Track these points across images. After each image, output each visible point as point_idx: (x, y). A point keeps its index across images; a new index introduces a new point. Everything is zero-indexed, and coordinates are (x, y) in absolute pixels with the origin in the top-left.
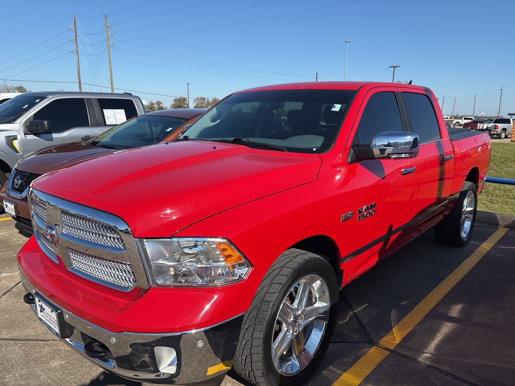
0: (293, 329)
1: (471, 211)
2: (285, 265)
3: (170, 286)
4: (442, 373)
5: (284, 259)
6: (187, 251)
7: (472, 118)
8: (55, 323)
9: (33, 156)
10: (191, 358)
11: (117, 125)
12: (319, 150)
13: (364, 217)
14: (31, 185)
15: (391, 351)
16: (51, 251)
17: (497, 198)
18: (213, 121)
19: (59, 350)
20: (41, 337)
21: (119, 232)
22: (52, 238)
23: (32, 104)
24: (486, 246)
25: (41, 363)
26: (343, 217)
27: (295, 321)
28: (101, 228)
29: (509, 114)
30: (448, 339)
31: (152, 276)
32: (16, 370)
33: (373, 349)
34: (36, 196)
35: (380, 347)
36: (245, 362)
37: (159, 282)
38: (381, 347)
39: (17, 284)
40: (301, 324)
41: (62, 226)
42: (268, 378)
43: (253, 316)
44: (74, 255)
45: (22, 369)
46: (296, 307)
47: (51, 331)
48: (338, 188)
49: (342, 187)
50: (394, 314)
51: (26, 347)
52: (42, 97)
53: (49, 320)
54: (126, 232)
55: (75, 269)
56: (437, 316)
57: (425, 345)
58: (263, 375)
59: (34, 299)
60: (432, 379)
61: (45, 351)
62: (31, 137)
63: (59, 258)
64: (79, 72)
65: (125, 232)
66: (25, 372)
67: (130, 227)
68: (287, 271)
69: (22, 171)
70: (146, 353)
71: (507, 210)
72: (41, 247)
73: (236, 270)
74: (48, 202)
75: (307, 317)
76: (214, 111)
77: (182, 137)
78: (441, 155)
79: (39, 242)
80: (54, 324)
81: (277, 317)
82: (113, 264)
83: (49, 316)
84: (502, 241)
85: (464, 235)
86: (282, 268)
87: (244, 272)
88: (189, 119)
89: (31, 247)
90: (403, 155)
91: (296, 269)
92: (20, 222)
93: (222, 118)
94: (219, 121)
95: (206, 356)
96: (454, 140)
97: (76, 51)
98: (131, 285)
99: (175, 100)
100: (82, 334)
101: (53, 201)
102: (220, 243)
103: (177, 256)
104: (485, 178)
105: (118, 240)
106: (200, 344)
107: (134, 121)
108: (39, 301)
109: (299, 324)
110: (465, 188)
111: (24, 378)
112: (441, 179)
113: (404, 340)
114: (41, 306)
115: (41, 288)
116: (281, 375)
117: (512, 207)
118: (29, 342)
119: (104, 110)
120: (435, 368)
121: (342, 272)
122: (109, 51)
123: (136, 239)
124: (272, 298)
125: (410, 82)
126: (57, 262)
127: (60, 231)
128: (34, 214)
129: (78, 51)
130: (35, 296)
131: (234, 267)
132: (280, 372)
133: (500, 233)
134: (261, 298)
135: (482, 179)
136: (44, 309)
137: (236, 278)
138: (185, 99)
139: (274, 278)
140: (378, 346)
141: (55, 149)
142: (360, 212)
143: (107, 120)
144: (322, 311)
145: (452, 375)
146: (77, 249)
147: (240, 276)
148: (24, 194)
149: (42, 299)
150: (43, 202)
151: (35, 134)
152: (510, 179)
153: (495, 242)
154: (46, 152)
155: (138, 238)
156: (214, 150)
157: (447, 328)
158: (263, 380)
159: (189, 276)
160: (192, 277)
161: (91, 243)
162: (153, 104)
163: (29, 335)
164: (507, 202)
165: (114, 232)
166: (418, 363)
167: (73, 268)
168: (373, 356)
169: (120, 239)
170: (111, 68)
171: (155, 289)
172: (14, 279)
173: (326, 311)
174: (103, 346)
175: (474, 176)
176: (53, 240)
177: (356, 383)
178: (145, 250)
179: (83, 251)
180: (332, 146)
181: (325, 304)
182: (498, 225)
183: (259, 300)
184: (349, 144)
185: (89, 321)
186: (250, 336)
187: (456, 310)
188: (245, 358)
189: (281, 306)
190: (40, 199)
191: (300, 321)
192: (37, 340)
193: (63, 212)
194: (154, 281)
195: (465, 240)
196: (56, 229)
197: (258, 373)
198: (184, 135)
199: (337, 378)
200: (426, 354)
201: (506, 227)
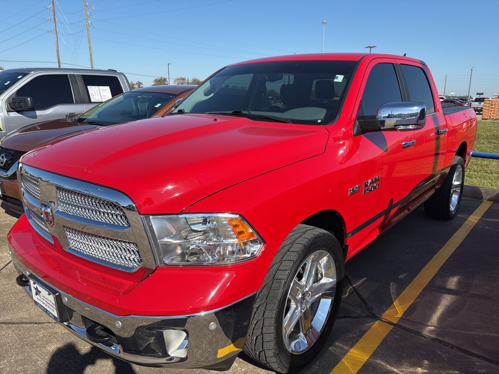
0: (301, 306)
1: (459, 185)
2: (294, 241)
3: (179, 265)
4: (448, 346)
5: (293, 235)
6: (194, 228)
7: (444, 97)
8: (53, 307)
9: (17, 134)
10: (200, 340)
11: (102, 102)
12: (325, 121)
13: (369, 190)
14: (20, 161)
15: (394, 324)
16: (44, 230)
17: (476, 173)
18: (206, 94)
19: (55, 333)
20: (35, 320)
21: (123, 209)
22: (47, 216)
23: (14, 81)
24: (473, 219)
25: (37, 347)
26: (350, 191)
27: (303, 298)
28: (102, 205)
29: (478, 94)
30: (449, 312)
31: (159, 255)
32: (10, 355)
33: (377, 324)
34: (26, 172)
35: (383, 321)
36: (256, 343)
37: (167, 262)
38: (385, 322)
39: (7, 265)
40: (308, 301)
41: (58, 203)
42: (279, 358)
43: (264, 295)
44: (71, 234)
45: (17, 354)
46: (305, 283)
47: (49, 314)
48: (341, 163)
49: (345, 162)
50: (393, 287)
51: (20, 331)
52: (24, 73)
53: (46, 303)
54: (130, 208)
55: (72, 249)
56: (435, 288)
57: (428, 318)
58: (275, 355)
59: (28, 281)
60: (439, 353)
61: (41, 334)
62: (14, 114)
63: (54, 238)
64: (58, 52)
65: (128, 209)
66: (20, 357)
67: (134, 203)
68: (298, 247)
69: (6, 149)
70: (152, 336)
71: (486, 184)
72: (33, 226)
73: (248, 247)
74: (40, 178)
75: (315, 293)
76: (208, 84)
77: (176, 111)
78: (436, 128)
79: (30, 221)
80: (51, 308)
81: (288, 296)
82: (115, 243)
83: (46, 299)
84: (488, 214)
85: (452, 208)
86: (292, 244)
87: (257, 249)
88: (178, 95)
89: (22, 227)
90: (411, 126)
91: (306, 245)
92: (7, 201)
93: (215, 92)
94: (212, 95)
95: (215, 337)
96: (446, 114)
97: (54, 30)
98: (136, 265)
99: (156, 80)
100: (83, 317)
101: (45, 177)
102: (232, 220)
103: (184, 234)
104: (471, 153)
105: (121, 217)
106: (213, 326)
107: (120, 98)
108: (34, 283)
109: (307, 302)
110: (454, 162)
111: (20, 364)
112: (437, 154)
113: (406, 313)
114: (36, 289)
115: (35, 269)
116: (291, 354)
117: (489, 181)
118: (23, 325)
119: (89, 87)
120: (441, 342)
121: (347, 247)
122: (88, 30)
123: (142, 216)
124: (283, 276)
125: (405, 55)
126: (53, 242)
127: (55, 209)
128: (24, 191)
129: (56, 31)
130: (29, 278)
131: (245, 244)
132: (290, 351)
133: (485, 206)
134: (272, 276)
135: (469, 154)
136: (40, 292)
137: (249, 256)
138: (165, 80)
139: (285, 255)
140: (381, 320)
141: (39, 126)
142: (366, 186)
143: (91, 97)
144: (328, 287)
145: (458, 348)
146: (74, 227)
147: (252, 253)
148: (10, 173)
149: (37, 281)
150: (35, 178)
151: (18, 112)
152: (495, 154)
153: (482, 215)
154: (29, 130)
155: (144, 215)
156: (215, 122)
157: (446, 301)
158: (275, 360)
159: (199, 254)
160: (202, 254)
161: (86, 220)
162: (133, 85)
163: (22, 318)
164: (484, 177)
165: (117, 208)
166: (423, 336)
167: (70, 248)
168: (377, 331)
169: (124, 216)
170: (90, 48)
171: (162, 269)
172: (3, 260)
173: (332, 287)
174: (106, 329)
175: (462, 151)
176: (48, 218)
177: (364, 358)
178: (151, 227)
179: (80, 229)
180: (337, 118)
181: (331, 280)
182: (482, 198)
183: (269, 277)
184: (354, 116)
185: (88, 302)
186: (262, 316)
187: (453, 282)
188: (255, 338)
189: (292, 285)
190: (31, 175)
191: (307, 298)
192: (31, 323)
193: (59, 188)
194: (161, 261)
195: (453, 213)
196: (51, 206)
197: (270, 354)
198: (178, 109)
199: (345, 354)
200: (430, 327)
201: (489, 200)
